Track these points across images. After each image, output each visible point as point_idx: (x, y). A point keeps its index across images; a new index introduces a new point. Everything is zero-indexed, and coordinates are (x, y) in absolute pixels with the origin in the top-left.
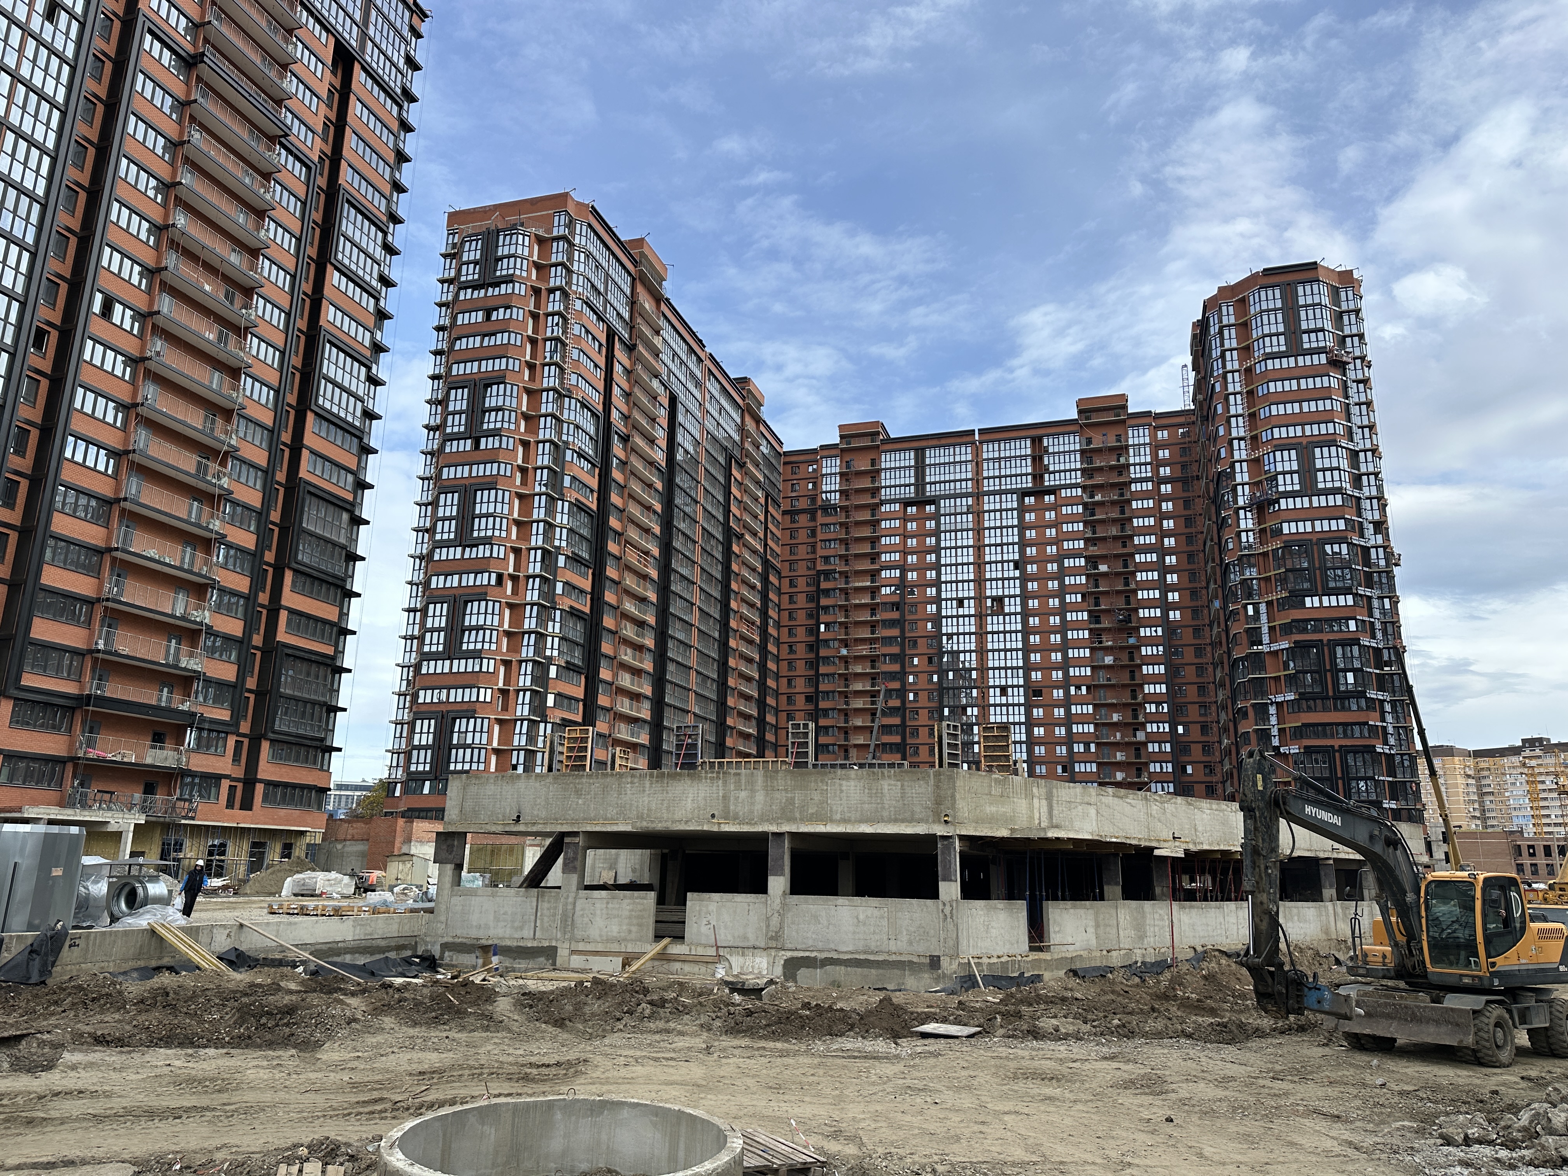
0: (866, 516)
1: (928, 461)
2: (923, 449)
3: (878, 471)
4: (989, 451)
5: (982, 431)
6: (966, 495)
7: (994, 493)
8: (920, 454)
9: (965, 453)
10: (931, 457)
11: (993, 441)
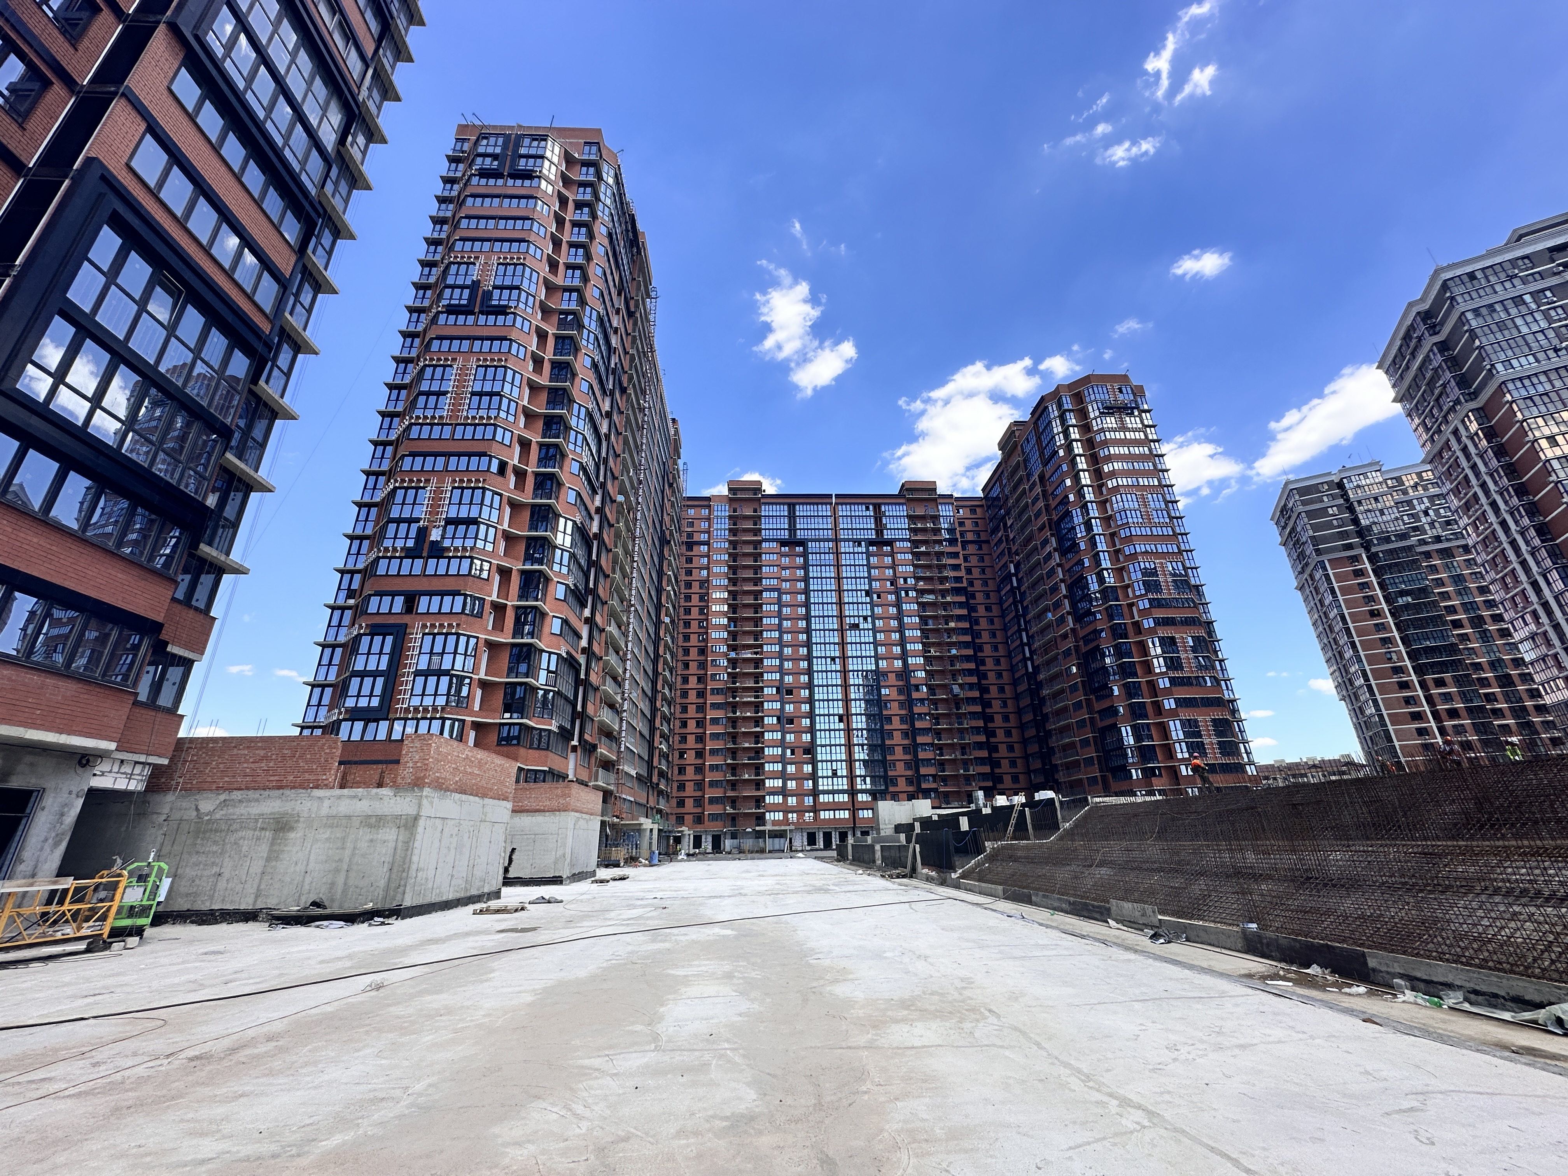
0: (749, 549)
1: (797, 514)
2: (794, 505)
3: (760, 517)
4: (842, 511)
5: (837, 496)
6: (828, 540)
7: (848, 540)
8: (792, 507)
9: (826, 510)
10: (800, 510)
11: (846, 504)
